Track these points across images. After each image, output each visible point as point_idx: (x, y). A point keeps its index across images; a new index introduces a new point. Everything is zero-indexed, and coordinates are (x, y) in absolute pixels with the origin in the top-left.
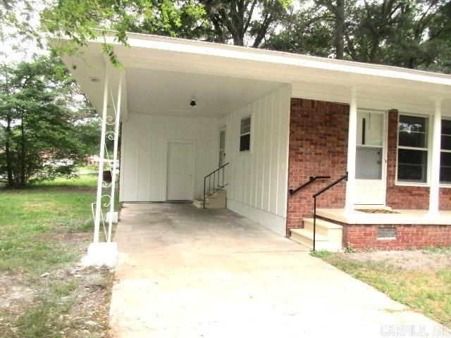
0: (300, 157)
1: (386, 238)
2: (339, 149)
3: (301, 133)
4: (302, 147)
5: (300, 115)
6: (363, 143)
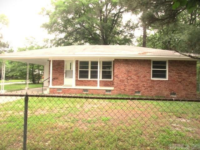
1: (59, 91)
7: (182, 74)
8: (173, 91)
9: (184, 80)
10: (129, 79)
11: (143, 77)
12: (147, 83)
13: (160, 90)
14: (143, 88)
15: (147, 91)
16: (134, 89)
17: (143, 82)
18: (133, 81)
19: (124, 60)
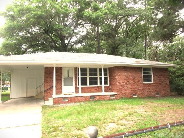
0: (47, 82)
1: (65, 101)
2: (59, 79)
3: (47, 75)
4: (48, 79)
5: (47, 71)
6: (68, 76)
7: (161, 78)
8: (157, 91)
9: (163, 82)
10: (128, 84)
11: (138, 82)
12: (141, 86)
13: (149, 91)
14: (139, 91)
15: (141, 93)
16: (132, 92)
17: (138, 86)
18: (131, 86)
19: (123, 67)
